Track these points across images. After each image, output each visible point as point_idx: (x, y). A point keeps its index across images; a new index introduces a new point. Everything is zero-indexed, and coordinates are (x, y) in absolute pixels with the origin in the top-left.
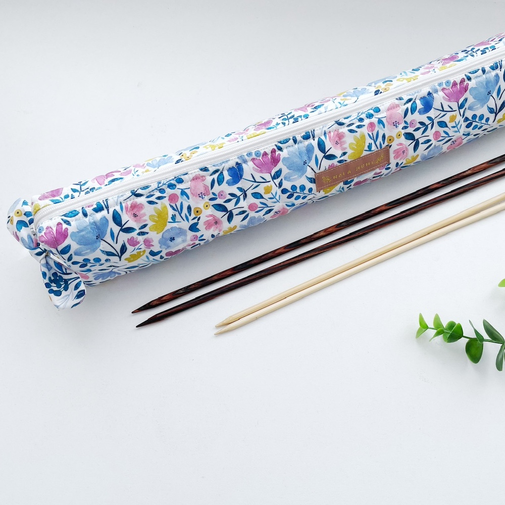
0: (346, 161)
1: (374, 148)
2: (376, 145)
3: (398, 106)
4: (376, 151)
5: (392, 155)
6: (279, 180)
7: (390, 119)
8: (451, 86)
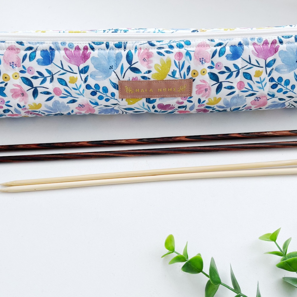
0: (149, 79)
1: (177, 75)
2: (180, 74)
3: (208, 46)
4: (180, 80)
5: (194, 90)
6: (86, 75)
7: (198, 54)
8: (262, 43)
